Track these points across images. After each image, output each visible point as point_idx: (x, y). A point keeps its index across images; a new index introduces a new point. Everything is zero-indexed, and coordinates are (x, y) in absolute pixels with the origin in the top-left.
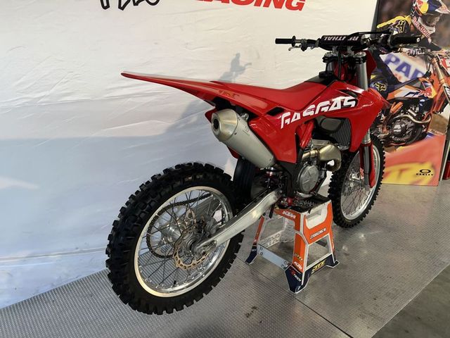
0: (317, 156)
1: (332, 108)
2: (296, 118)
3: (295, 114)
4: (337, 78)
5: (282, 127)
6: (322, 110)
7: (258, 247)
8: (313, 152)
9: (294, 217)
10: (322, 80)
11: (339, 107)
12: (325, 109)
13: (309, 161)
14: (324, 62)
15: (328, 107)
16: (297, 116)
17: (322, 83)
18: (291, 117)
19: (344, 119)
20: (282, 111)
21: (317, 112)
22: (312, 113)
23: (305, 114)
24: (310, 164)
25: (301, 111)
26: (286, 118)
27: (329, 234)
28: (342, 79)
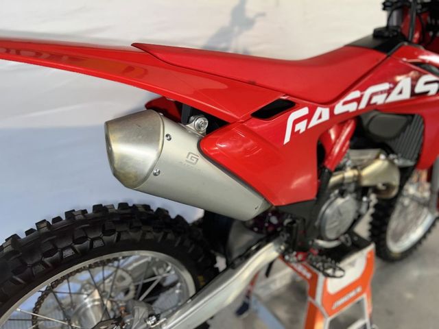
0: (358, 179)
1: (394, 97)
2: (320, 117)
3: (319, 110)
4: (406, 40)
5: (287, 139)
6: (373, 101)
7: (253, 299)
8: (349, 174)
9: (309, 275)
10: (378, 42)
11: (406, 95)
12: (379, 100)
13: (342, 190)
14: (384, 9)
15: (385, 95)
16: (323, 113)
17: (377, 49)
18: (309, 117)
19: (413, 116)
20: (290, 106)
21: (363, 105)
22: (352, 107)
23: (339, 108)
24: (342, 194)
25: (330, 103)
26: (296, 122)
27: (364, 296)
28: (415, 41)
